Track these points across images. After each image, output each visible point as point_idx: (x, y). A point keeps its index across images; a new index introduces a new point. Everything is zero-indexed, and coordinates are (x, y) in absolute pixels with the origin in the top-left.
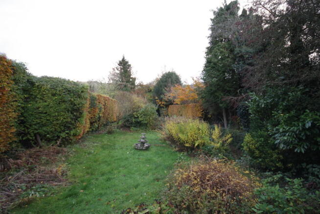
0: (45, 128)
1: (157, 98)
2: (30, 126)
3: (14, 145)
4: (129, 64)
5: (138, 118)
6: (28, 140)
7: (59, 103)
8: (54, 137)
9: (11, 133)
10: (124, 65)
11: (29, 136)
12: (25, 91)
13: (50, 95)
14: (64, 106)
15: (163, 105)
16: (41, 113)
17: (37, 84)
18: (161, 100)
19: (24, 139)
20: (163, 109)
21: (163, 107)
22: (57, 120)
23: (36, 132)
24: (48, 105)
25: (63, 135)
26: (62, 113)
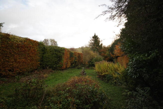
0: (48, 63)
1: (111, 53)
2: (44, 62)
3: (39, 68)
4: (98, 37)
5: (93, 62)
6: (44, 66)
7: (52, 54)
8: (51, 66)
9: (38, 64)
10: (96, 38)
11: (44, 65)
12: (43, 50)
13: (49, 52)
14: (54, 55)
15: (114, 57)
16: (47, 58)
17: (46, 48)
18: (113, 54)
19: (43, 66)
20: (114, 59)
21: (115, 58)
22: (52, 60)
23: (46, 64)
24: (49, 55)
25: (54, 66)
26: (53, 58)
